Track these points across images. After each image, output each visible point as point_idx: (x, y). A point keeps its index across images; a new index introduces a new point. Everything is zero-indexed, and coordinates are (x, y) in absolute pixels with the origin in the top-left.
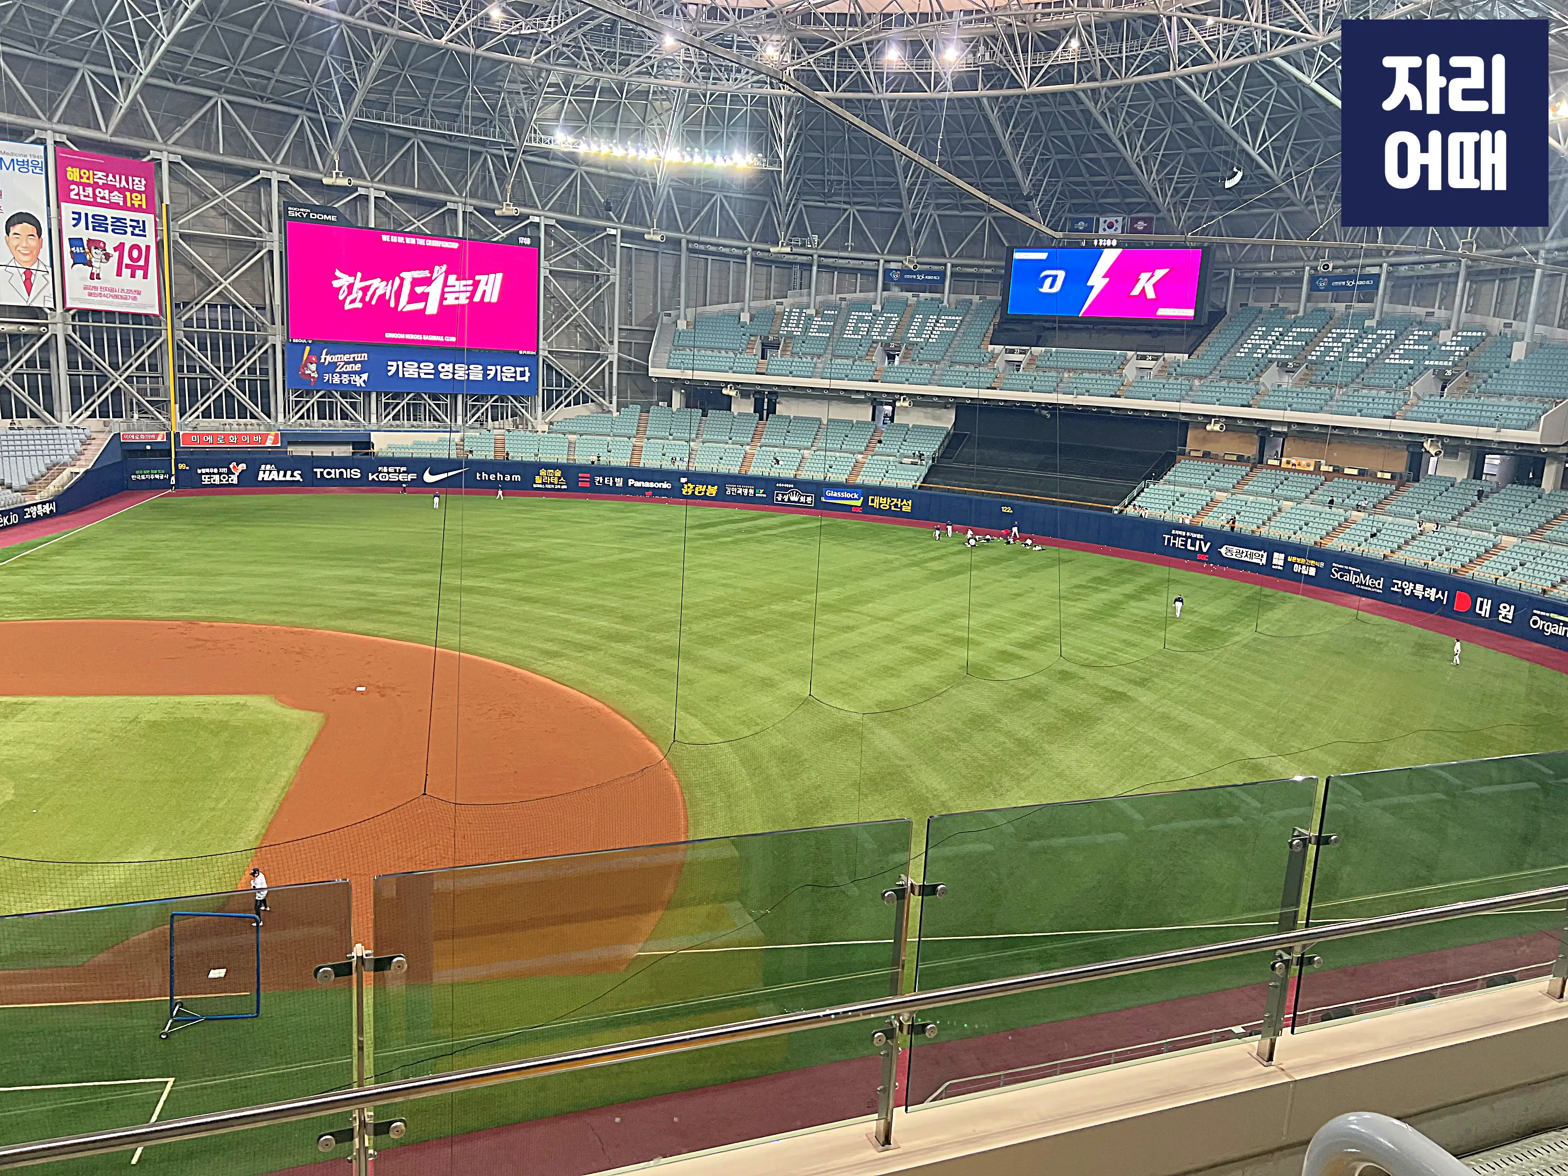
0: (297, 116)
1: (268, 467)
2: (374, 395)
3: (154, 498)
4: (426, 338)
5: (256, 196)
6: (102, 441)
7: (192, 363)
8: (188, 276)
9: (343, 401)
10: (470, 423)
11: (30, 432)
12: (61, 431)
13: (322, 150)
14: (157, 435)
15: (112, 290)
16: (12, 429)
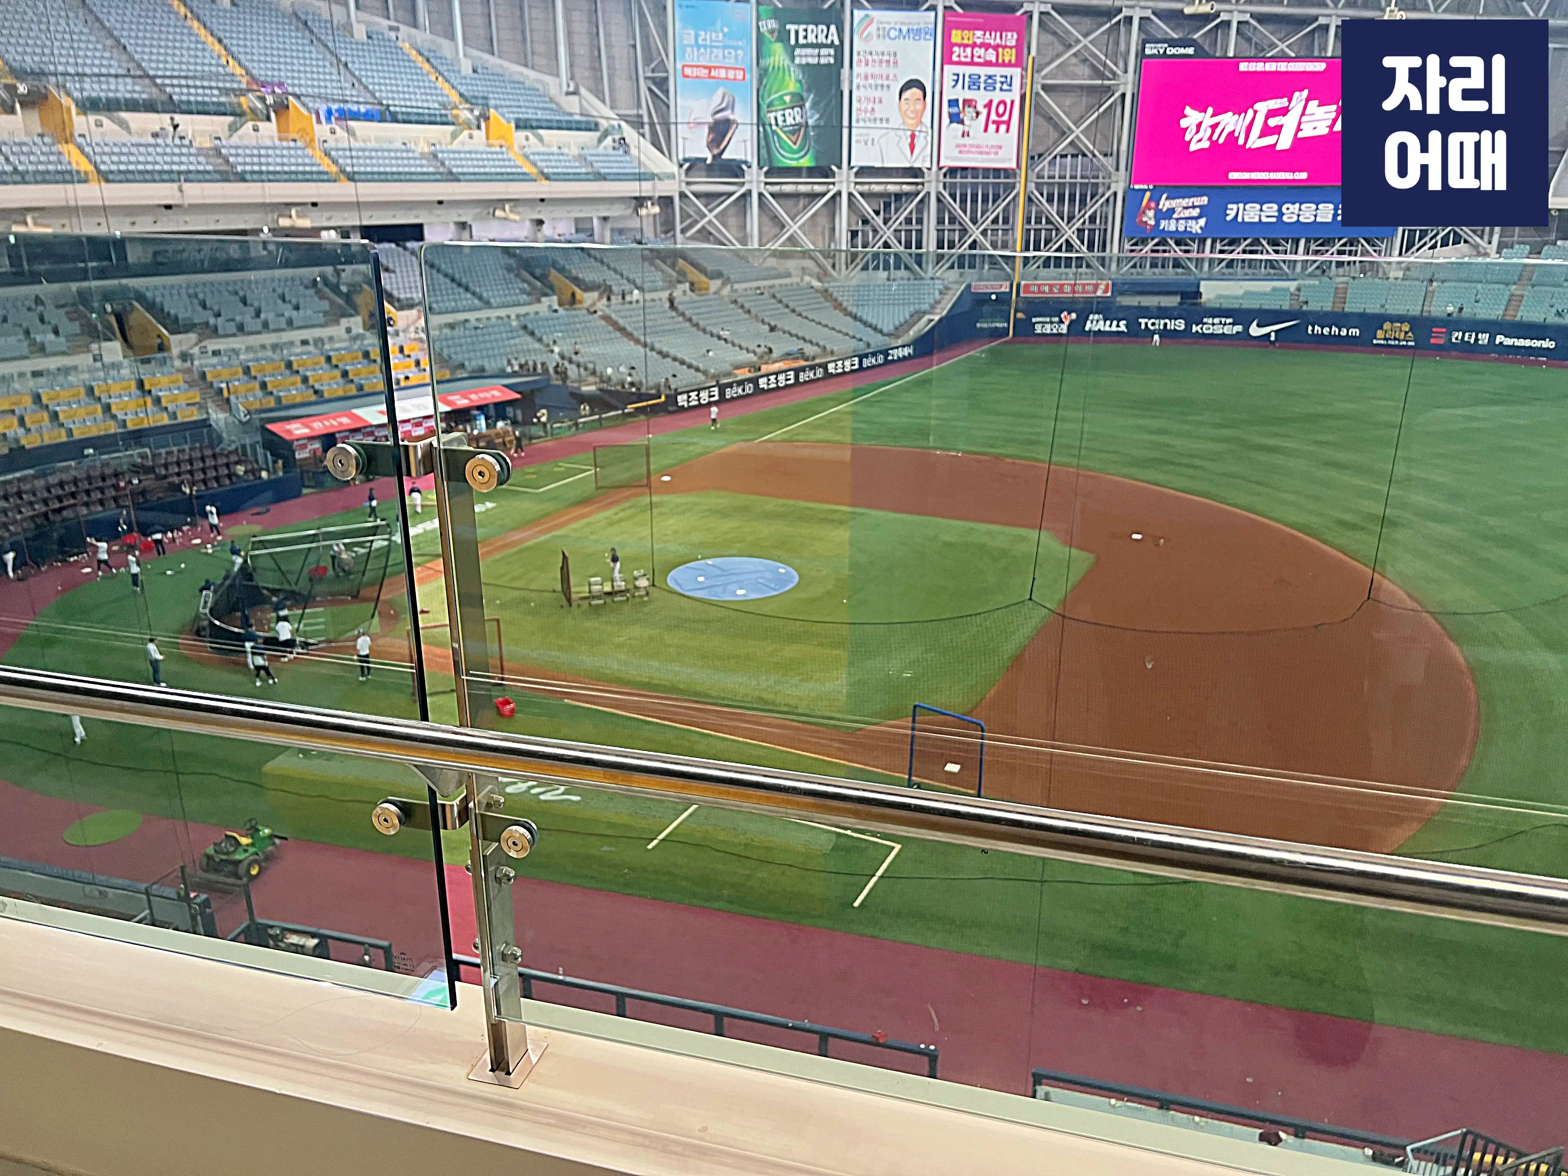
1: (1096, 317)
2: (1209, 242)
3: (992, 346)
4: (1273, 176)
5: (1116, 36)
6: (956, 291)
7: (1039, 215)
8: (1046, 127)
12: (926, 282)
14: (1002, 286)
15: (978, 146)
16: (888, 279)
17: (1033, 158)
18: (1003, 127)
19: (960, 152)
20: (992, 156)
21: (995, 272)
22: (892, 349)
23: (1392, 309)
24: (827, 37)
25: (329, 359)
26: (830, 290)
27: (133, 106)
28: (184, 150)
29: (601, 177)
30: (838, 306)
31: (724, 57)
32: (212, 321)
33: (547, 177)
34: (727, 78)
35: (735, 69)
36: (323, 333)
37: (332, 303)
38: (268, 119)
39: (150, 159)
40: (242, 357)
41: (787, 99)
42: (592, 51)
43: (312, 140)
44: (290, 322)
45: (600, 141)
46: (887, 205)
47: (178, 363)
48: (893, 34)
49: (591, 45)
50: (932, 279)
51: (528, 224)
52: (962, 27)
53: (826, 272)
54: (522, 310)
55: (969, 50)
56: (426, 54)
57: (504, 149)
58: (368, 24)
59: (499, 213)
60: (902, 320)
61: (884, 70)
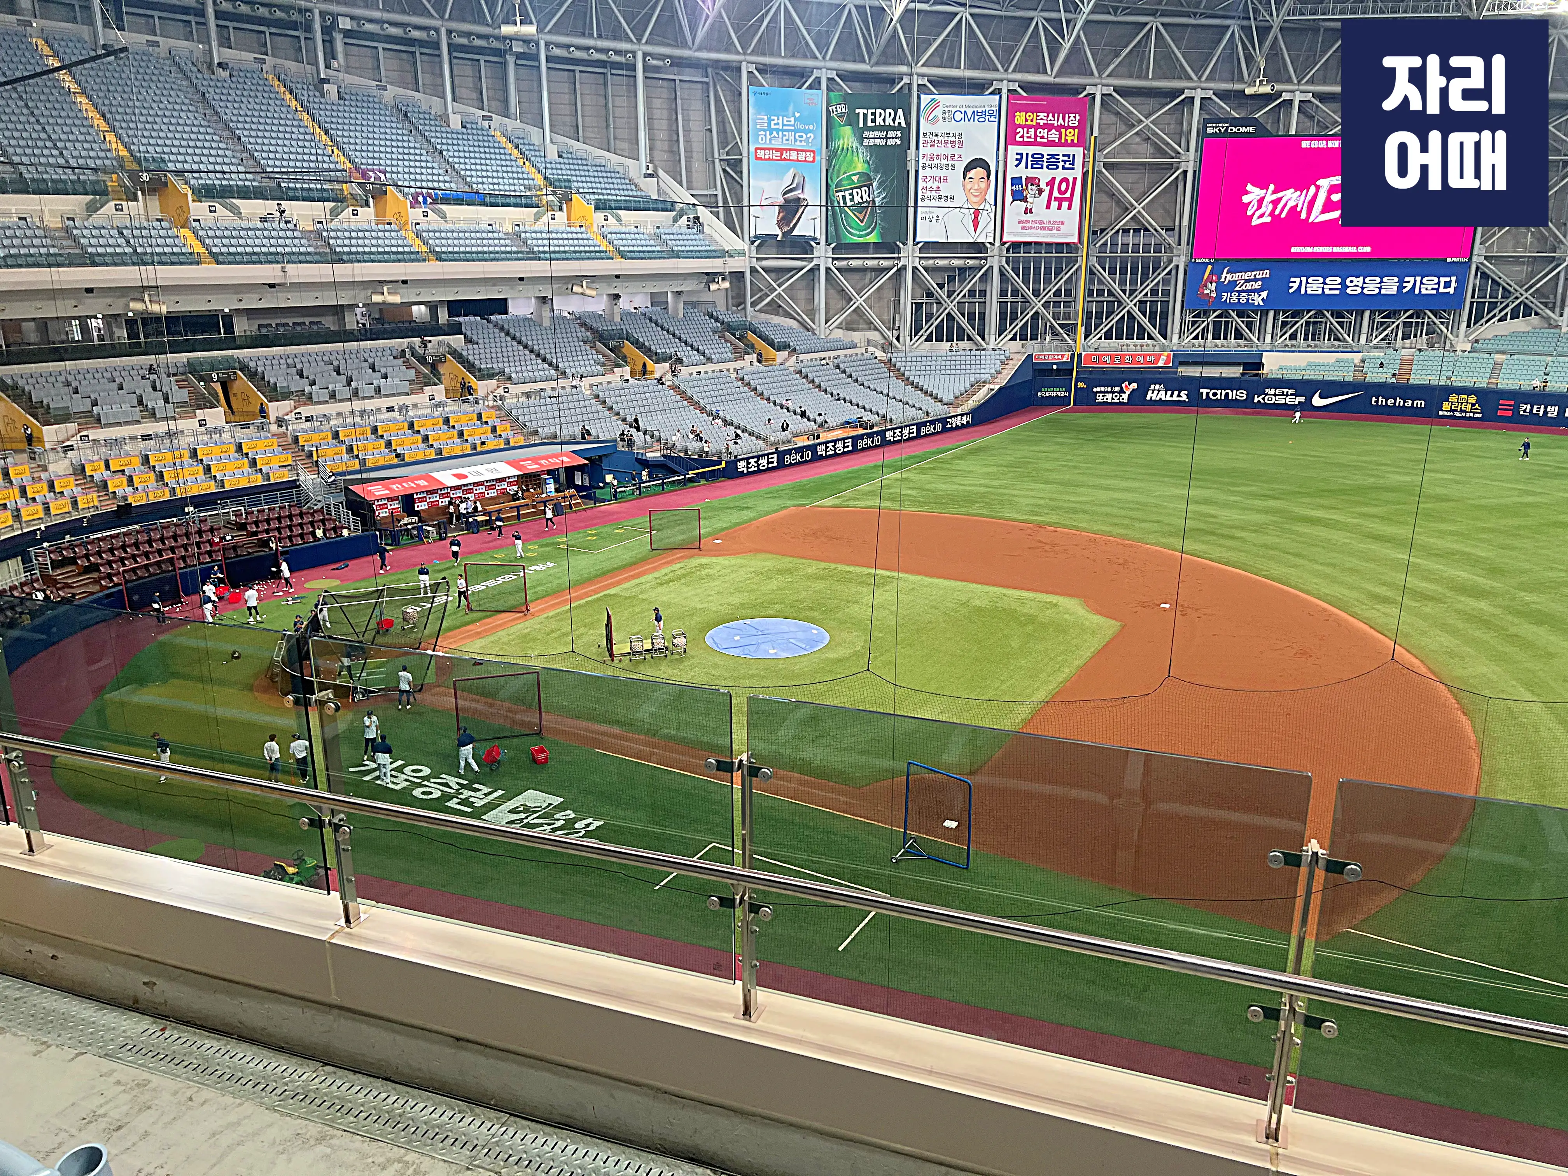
0: (1228, 27)
1: (1157, 387)
2: (1271, 314)
3: (1053, 414)
4: (1336, 249)
5: (1180, 116)
6: (1017, 361)
7: (1101, 287)
8: (1108, 204)
9: (1239, 320)
10: (1375, 342)
11: (964, 353)
12: (988, 353)
13: (1249, 59)
14: (1063, 356)
15: (1041, 222)
16: (951, 350)
17: (1094, 233)
18: (1065, 204)
19: (1023, 228)
20: (1055, 231)
21: (1055, 343)
22: (951, 417)
23: (1457, 382)
24: (894, 120)
25: (411, 426)
26: (894, 360)
27: (245, 193)
28: (289, 234)
29: (674, 255)
30: (901, 376)
31: (796, 140)
32: (307, 389)
33: (623, 255)
34: (798, 160)
35: (806, 151)
36: (408, 400)
37: (418, 372)
38: (367, 204)
39: (257, 242)
40: (332, 423)
41: (855, 178)
42: (670, 136)
43: (406, 223)
44: (378, 390)
45: (675, 220)
46: (951, 279)
47: (274, 428)
48: (958, 116)
49: (670, 130)
50: (994, 350)
51: (605, 297)
52: (1026, 109)
53: (891, 344)
54: (595, 380)
55: (1032, 131)
56: (516, 141)
57: (583, 229)
58: (463, 114)
59: (576, 289)
60: (963, 390)
61: (949, 151)
